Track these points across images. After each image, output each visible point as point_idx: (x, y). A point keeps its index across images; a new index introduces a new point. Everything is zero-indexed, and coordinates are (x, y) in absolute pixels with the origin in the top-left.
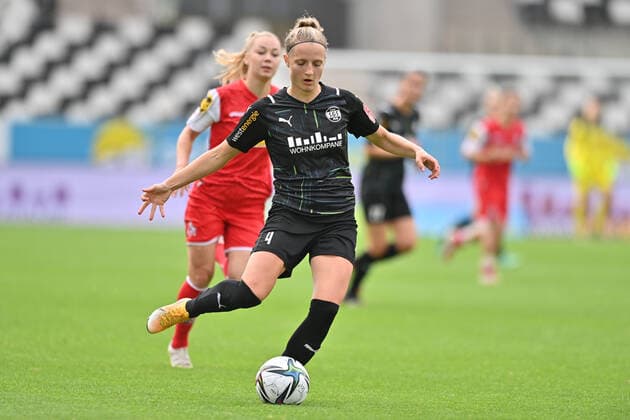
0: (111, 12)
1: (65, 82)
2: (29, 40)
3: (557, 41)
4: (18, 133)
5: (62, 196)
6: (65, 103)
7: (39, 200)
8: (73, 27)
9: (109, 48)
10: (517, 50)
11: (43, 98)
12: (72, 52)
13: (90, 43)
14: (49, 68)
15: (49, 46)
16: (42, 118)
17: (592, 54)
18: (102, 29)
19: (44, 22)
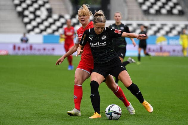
0: (62, 14)
1: (54, 27)
2: (46, 20)
3: (151, 18)
4: (45, 37)
5: (53, 49)
6: (54, 31)
7: (49, 50)
8: (55, 16)
9: (62, 20)
10: (143, 20)
11: (49, 31)
12: (55, 21)
13: (58, 20)
14: (51, 24)
15: (51, 20)
16: (50, 34)
17: (157, 20)
18: (61, 17)
19: (49, 16)
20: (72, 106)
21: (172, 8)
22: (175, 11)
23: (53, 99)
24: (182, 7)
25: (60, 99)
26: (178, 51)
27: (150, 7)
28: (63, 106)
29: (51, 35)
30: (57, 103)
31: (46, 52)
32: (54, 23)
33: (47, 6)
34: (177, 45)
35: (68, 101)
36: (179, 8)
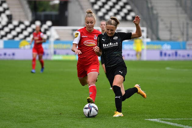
0: (22, 20)
1: (14, 33)
2: (7, 26)
4: (5, 42)
6: (14, 37)
7: (9, 55)
8: (15, 23)
9: (22, 26)
11: (10, 36)
12: (15, 27)
13: (18, 26)
14: (11, 30)
15: (11, 26)
16: (10, 39)
18: (21, 23)
19: (10, 22)
20: (31, 108)
21: (126, 14)
22: (129, 17)
23: (14, 102)
24: (136, 13)
25: (20, 102)
26: (132, 56)
27: (105, 14)
28: (23, 108)
29: (12, 41)
30: (17, 106)
31: (7, 57)
32: (14, 29)
33: (8, 12)
34: (131, 50)
35: (27, 104)
36: (133, 14)
